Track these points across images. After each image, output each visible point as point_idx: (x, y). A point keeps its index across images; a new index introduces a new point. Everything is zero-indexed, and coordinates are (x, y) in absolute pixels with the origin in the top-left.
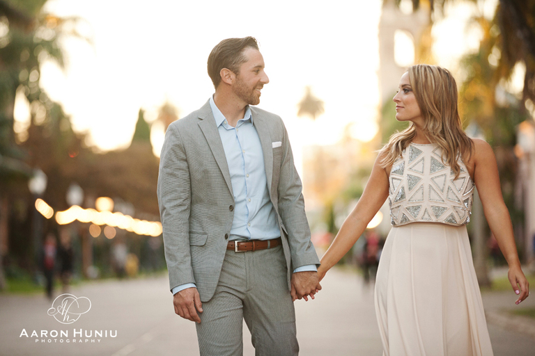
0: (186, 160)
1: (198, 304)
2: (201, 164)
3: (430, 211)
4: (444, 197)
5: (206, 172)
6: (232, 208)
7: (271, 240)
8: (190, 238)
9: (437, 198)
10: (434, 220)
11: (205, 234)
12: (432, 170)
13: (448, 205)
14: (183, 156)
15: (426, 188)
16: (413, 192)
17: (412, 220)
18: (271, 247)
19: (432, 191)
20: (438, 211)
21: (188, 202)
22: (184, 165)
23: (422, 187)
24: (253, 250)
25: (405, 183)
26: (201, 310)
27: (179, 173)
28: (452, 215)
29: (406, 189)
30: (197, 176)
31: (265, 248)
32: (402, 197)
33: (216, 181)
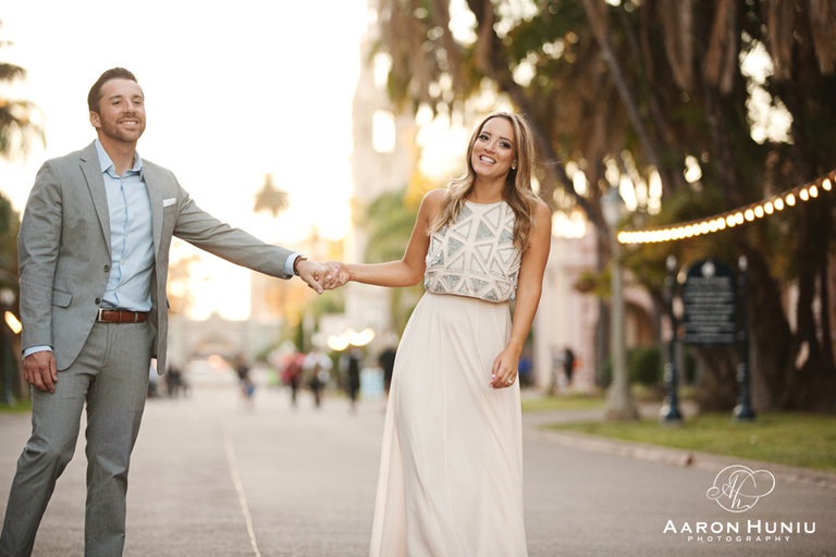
0: (61, 204)
1: (53, 372)
2: (78, 212)
3: (469, 284)
4: (486, 269)
5: (82, 221)
6: (107, 269)
7: (139, 312)
8: (53, 295)
9: (479, 269)
10: (472, 294)
11: (69, 293)
12: (478, 236)
13: (491, 279)
14: (57, 198)
15: (468, 256)
16: (451, 260)
17: (448, 291)
18: (139, 321)
19: (475, 261)
20: (478, 284)
21: (56, 253)
22: (58, 209)
23: (463, 254)
24: (118, 322)
25: (445, 247)
26: (55, 378)
27: (52, 218)
28: (493, 291)
29: (445, 255)
30: (71, 224)
31: (132, 321)
32: (440, 262)
33: (93, 234)
